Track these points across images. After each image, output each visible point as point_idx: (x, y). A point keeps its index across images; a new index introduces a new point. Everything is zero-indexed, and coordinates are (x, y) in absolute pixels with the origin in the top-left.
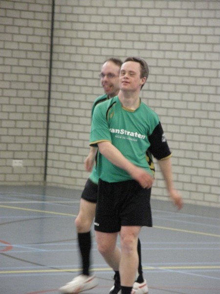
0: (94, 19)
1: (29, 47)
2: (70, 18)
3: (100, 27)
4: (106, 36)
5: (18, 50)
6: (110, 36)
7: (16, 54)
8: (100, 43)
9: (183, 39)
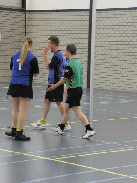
0: (38, 32)
1: (19, 40)
2: (31, 31)
3: (40, 34)
4: (41, 37)
5: (15, 41)
6: (43, 36)
7: (15, 43)
8: (40, 39)
9: (65, 37)
